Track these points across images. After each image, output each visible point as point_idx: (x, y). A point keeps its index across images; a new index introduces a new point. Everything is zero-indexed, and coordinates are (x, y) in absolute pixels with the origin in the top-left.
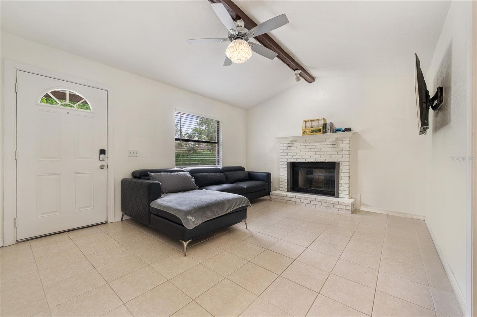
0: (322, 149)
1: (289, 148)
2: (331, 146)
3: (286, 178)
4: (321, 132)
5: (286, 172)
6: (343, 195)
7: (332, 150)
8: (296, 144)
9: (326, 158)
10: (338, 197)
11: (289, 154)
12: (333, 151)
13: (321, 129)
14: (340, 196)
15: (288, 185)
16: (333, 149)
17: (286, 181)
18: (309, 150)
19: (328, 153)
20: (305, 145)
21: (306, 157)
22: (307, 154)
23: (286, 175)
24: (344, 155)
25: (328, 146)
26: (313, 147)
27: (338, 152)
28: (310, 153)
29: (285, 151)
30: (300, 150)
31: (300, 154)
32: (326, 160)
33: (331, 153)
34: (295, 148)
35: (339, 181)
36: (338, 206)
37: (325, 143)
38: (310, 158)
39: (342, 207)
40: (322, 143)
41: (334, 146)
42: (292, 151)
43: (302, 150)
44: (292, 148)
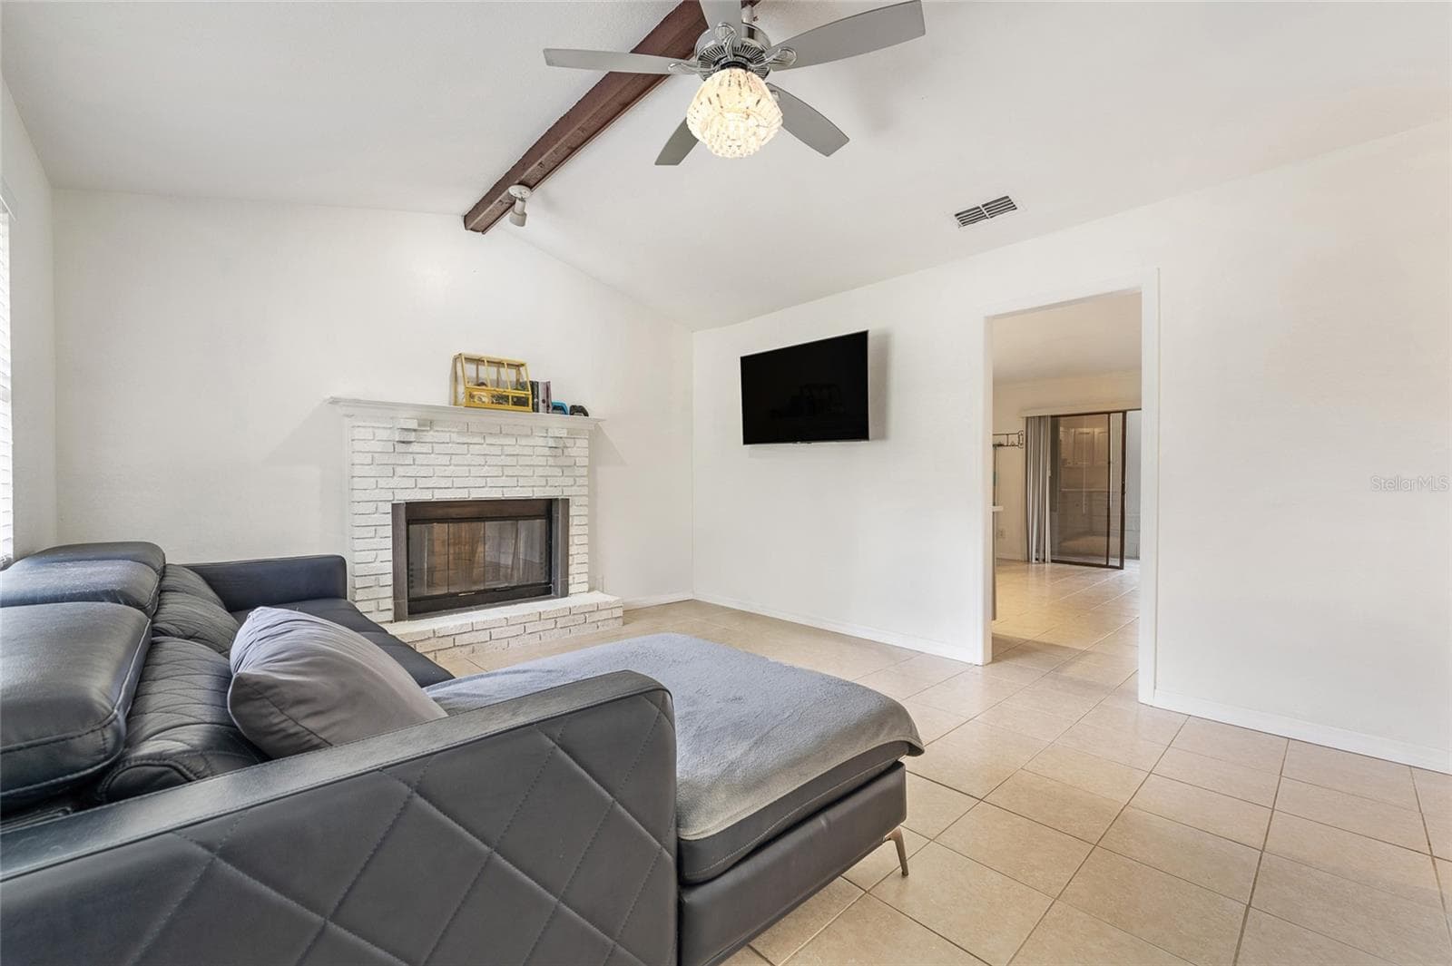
0: (523, 458)
1: (400, 448)
2: (547, 451)
3: (389, 567)
4: (528, 406)
5: (389, 543)
6: (576, 585)
7: (549, 463)
8: (430, 436)
9: (533, 486)
10: (565, 594)
11: (400, 471)
12: (550, 466)
13: (528, 399)
14: (571, 589)
15: (395, 597)
16: (551, 461)
17: (389, 580)
18: (481, 460)
19: (540, 471)
20: (465, 440)
21: (471, 482)
22: (474, 471)
23: (389, 555)
24: (577, 479)
25: (539, 451)
26: (497, 451)
27: (564, 468)
28: (485, 471)
29: (385, 459)
30: (448, 457)
31: (447, 474)
32: (533, 491)
33: (548, 471)
34: (426, 448)
35: (568, 550)
36: (597, 617)
37: (531, 442)
38: (483, 487)
39: (605, 615)
40: (523, 442)
41: (554, 452)
42: (414, 460)
43: (454, 456)
44: (415, 448)
